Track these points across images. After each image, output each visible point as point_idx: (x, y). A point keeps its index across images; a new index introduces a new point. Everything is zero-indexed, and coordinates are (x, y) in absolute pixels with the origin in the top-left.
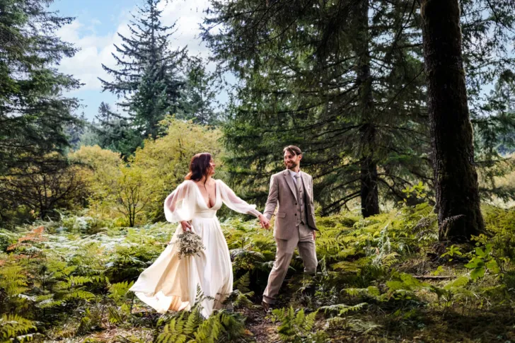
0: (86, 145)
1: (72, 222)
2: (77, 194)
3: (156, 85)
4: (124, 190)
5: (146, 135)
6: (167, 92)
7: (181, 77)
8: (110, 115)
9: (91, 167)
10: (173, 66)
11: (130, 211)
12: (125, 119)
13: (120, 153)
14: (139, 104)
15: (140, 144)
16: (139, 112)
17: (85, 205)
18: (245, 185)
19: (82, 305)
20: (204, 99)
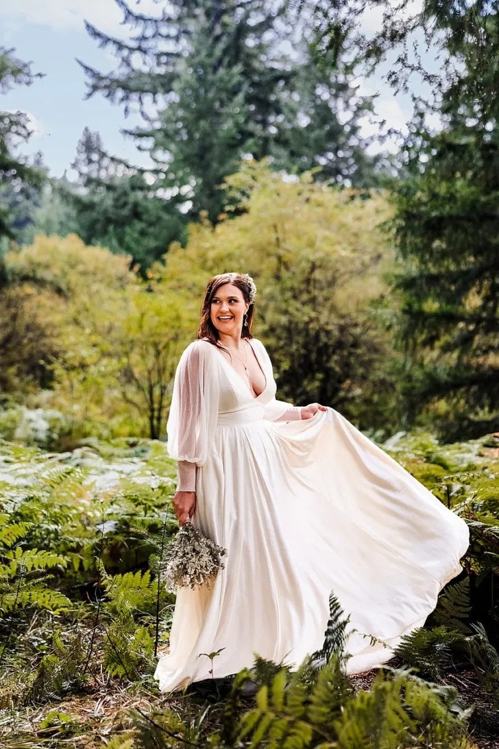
0: (48, 234)
1: (13, 421)
2: (26, 356)
3: (221, 80)
4: (137, 350)
5: (193, 216)
6: (249, 100)
7: (284, 58)
8: (106, 162)
9: (59, 291)
10: (267, 24)
11: (152, 402)
12: (142, 171)
13: (130, 258)
14: (177, 132)
15: (176, 236)
16: (175, 155)
17: (46, 380)
18: (447, 349)
19: (39, 625)
20: (344, 117)
